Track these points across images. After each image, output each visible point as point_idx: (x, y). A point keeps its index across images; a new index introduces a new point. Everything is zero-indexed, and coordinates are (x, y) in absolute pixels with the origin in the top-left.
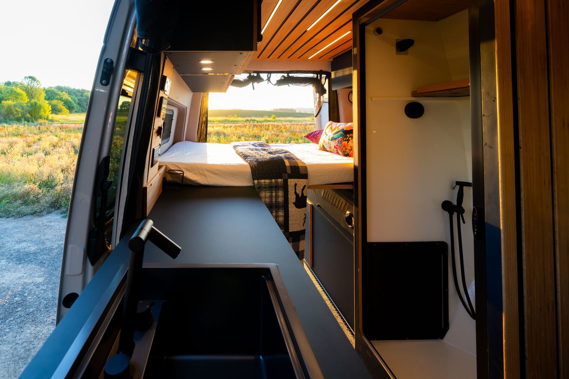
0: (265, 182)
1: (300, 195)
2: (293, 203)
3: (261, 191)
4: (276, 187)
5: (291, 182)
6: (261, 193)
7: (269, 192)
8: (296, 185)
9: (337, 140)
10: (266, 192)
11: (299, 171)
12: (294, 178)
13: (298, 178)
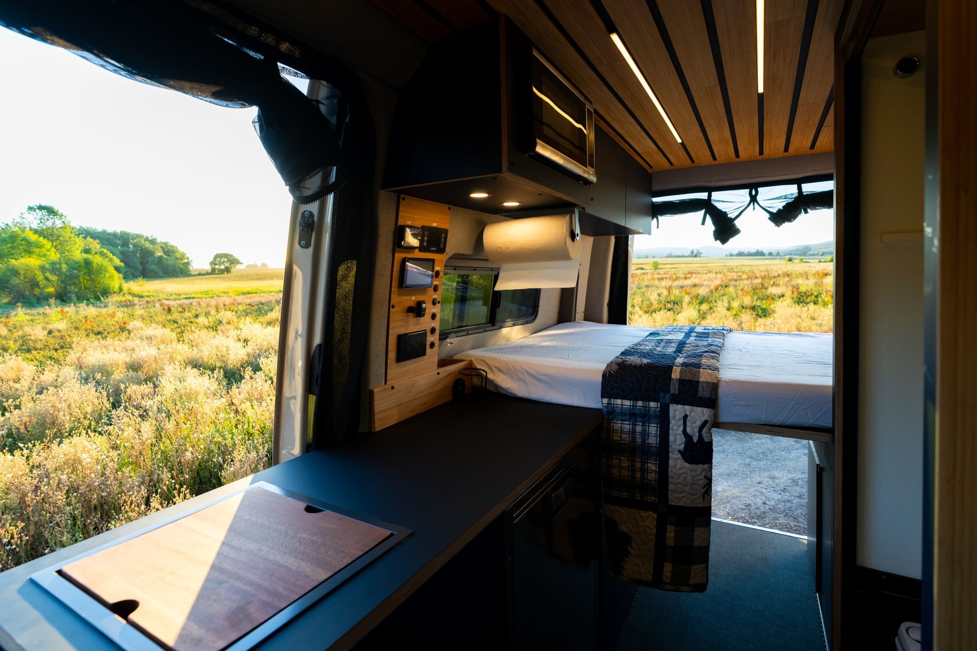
0: (622, 405)
1: (695, 439)
2: (680, 451)
3: (613, 419)
4: (645, 416)
5: (677, 411)
6: (613, 423)
7: (629, 423)
8: (685, 417)
10: (623, 422)
11: (696, 391)
12: (684, 404)
13: (691, 404)
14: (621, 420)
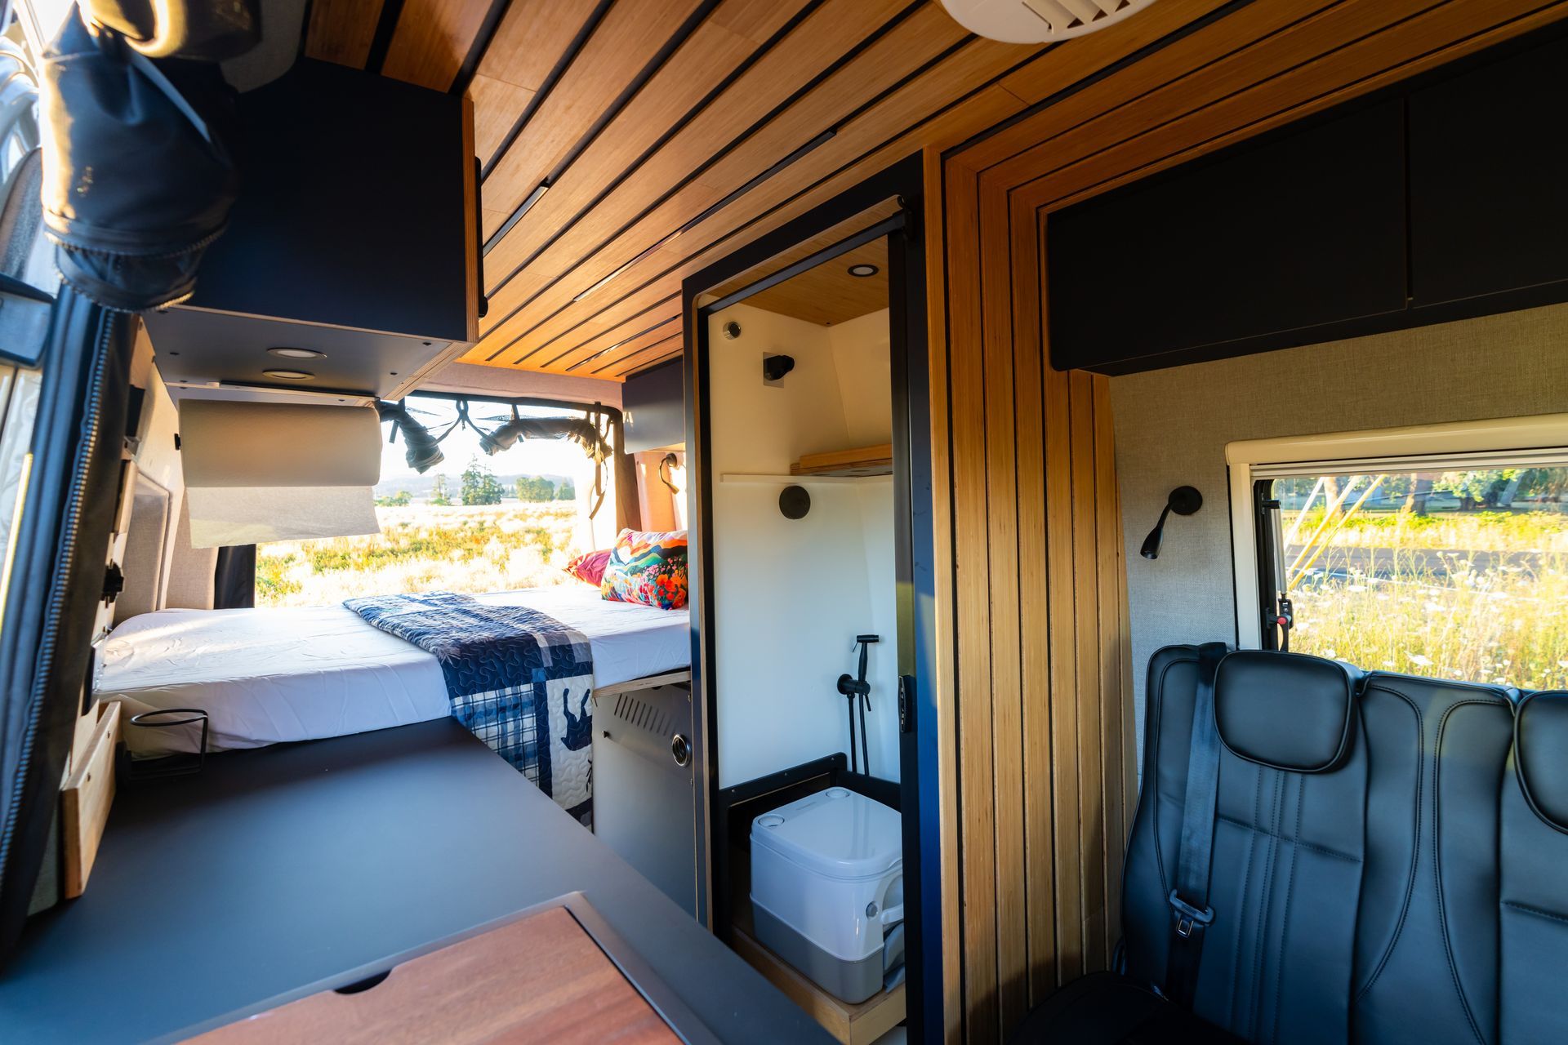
0: (485, 700)
1: (578, 717)
2: (562, 739)
3: (474, 723)
4: (517, 707)
5: (554, 688)
6: (476, 730)
7: (496, 723)
8: (566, 692)
9: (647, 573)
10: (487, 725)
11: (572, 657)
12: (561, 677)
13: (569, 675)
14: (486, 723)
